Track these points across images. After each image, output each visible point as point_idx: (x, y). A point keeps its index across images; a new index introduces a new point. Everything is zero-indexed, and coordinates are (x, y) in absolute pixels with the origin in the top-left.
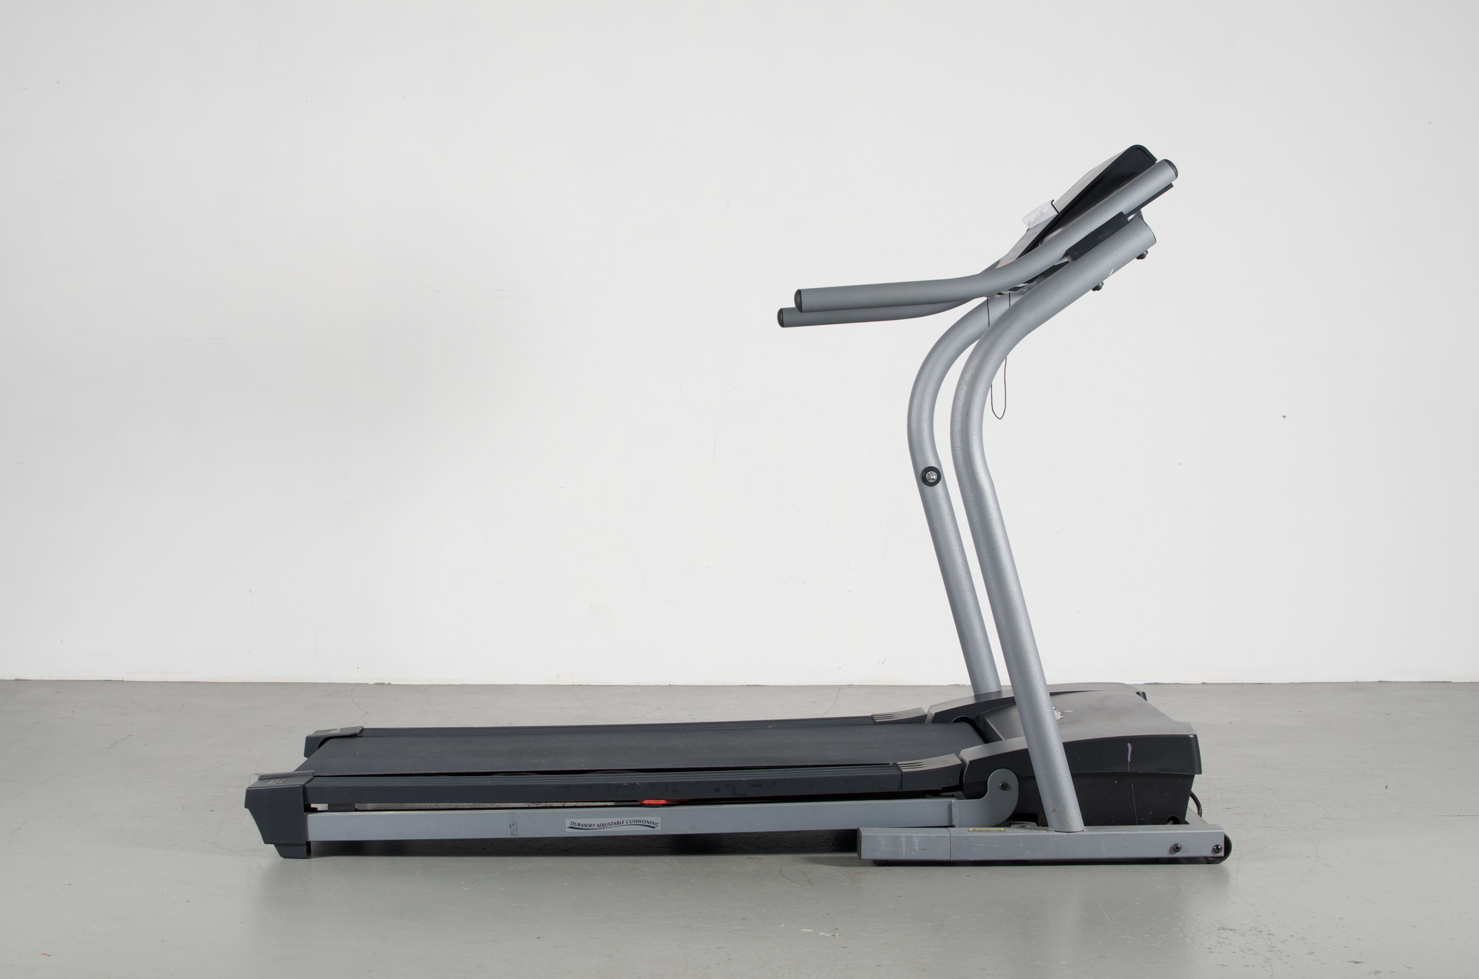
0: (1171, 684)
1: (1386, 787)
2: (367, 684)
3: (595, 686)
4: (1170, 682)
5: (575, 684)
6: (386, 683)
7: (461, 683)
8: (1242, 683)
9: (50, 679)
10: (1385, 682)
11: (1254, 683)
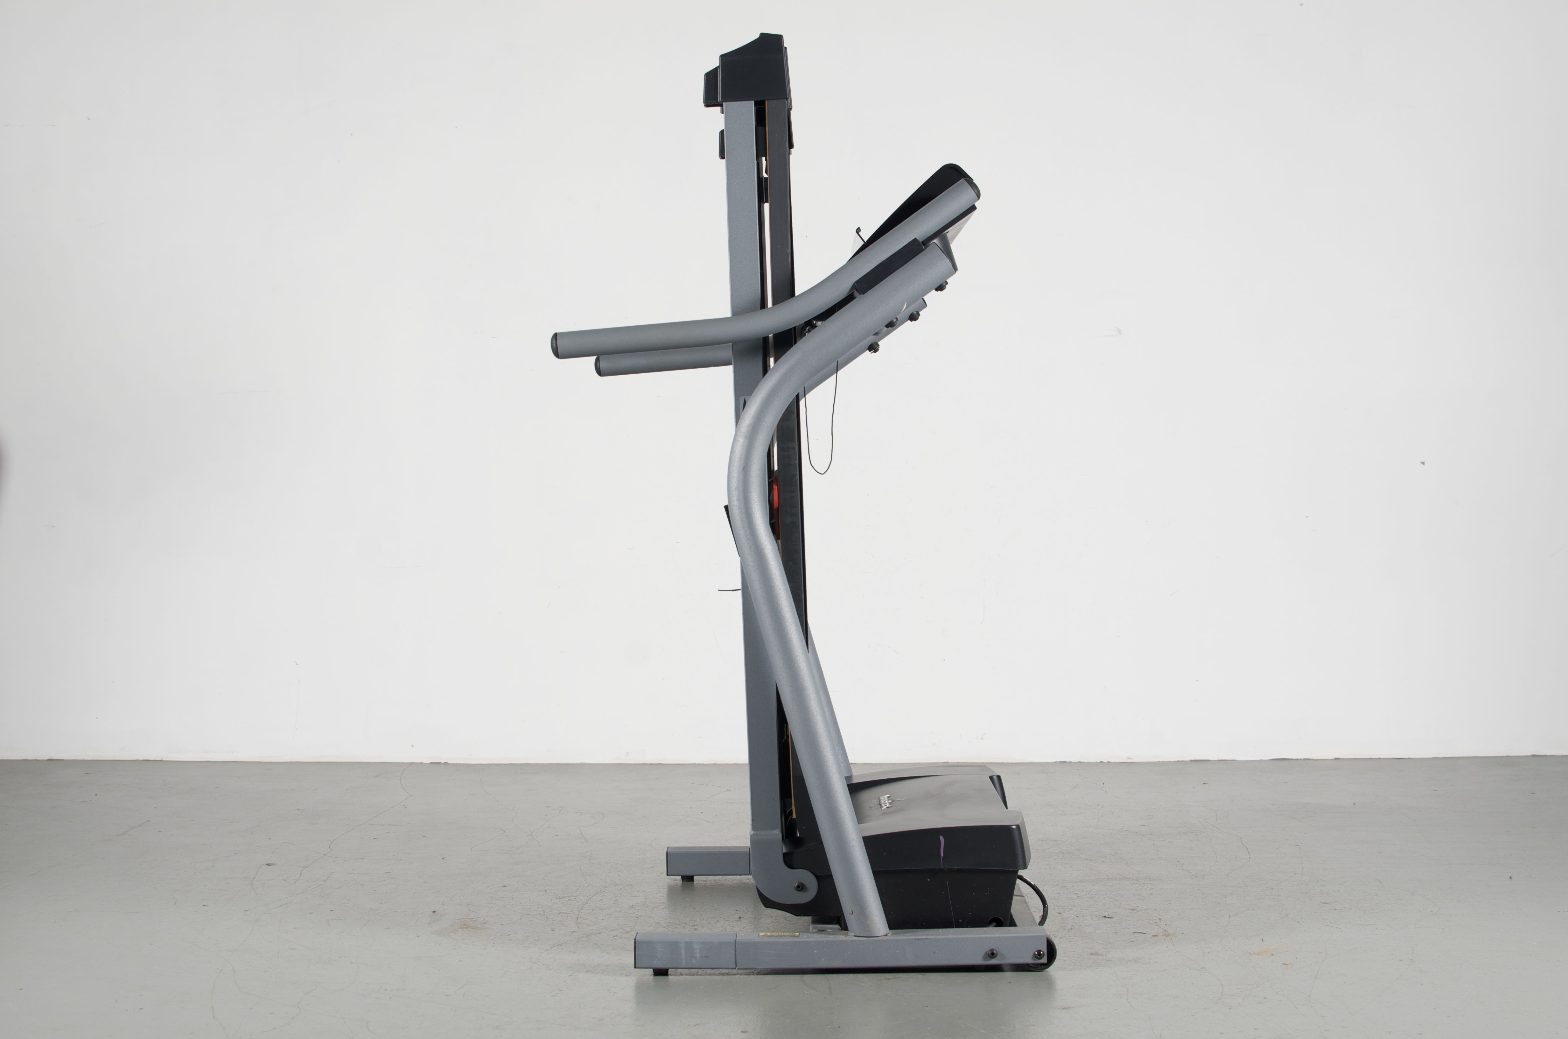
0: (1301, 759)
1: (1511, 878)
2: (422, 763)
3: (668, 764)
4: (1299, 758)
5: (646, 763)
6: (443, 762)
7: (523, 762)
8: (1380, 758)
9: (85, 759)
10: (1539, 756)
11: (1393, 758)
